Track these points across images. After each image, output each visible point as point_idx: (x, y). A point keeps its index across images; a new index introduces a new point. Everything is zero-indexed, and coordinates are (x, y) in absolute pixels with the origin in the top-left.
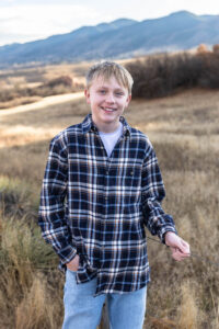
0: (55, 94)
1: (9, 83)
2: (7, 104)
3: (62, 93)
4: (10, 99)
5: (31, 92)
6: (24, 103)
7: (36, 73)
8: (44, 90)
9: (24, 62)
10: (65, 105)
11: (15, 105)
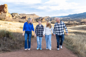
0: (81, 25)
1: (73, 22)
2: (71, 26)
3: (83, 25)
4: (72, 25)
5: (77, 24)
6: (74, 26)
7: (79, 20)
8: (79, 24)
9: (77, 18)
10: (81, 27)
11: (72, 26)
